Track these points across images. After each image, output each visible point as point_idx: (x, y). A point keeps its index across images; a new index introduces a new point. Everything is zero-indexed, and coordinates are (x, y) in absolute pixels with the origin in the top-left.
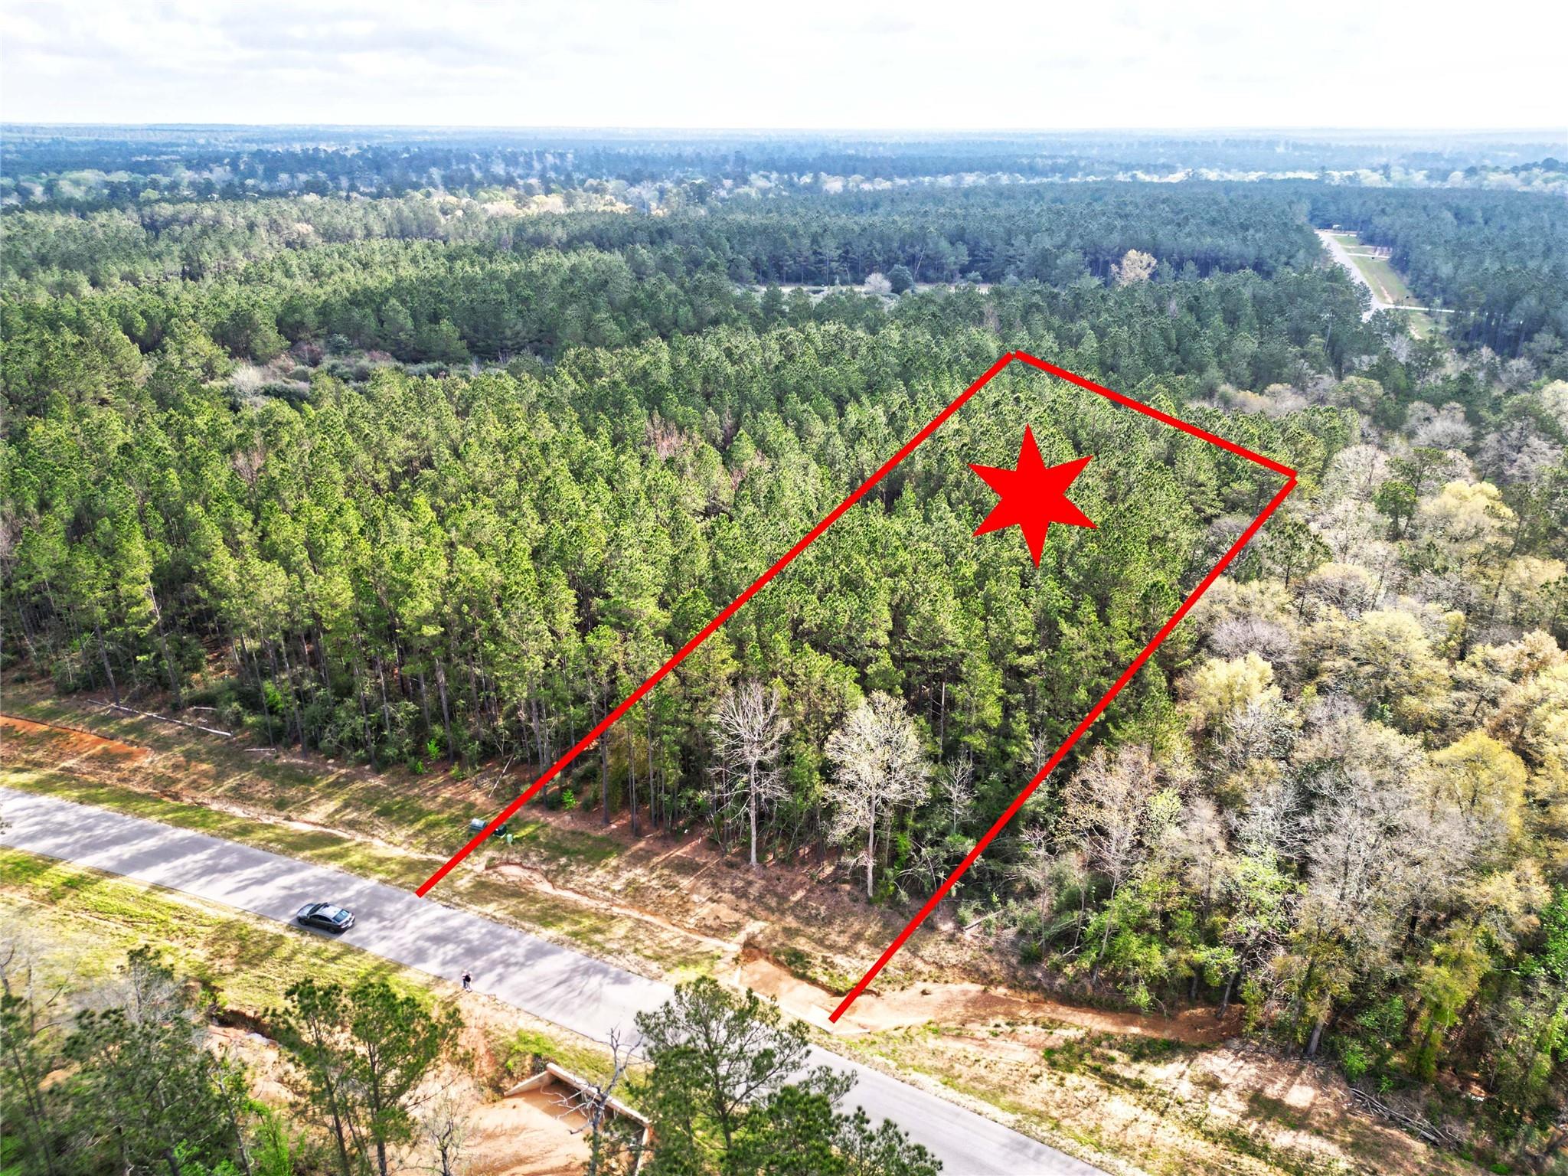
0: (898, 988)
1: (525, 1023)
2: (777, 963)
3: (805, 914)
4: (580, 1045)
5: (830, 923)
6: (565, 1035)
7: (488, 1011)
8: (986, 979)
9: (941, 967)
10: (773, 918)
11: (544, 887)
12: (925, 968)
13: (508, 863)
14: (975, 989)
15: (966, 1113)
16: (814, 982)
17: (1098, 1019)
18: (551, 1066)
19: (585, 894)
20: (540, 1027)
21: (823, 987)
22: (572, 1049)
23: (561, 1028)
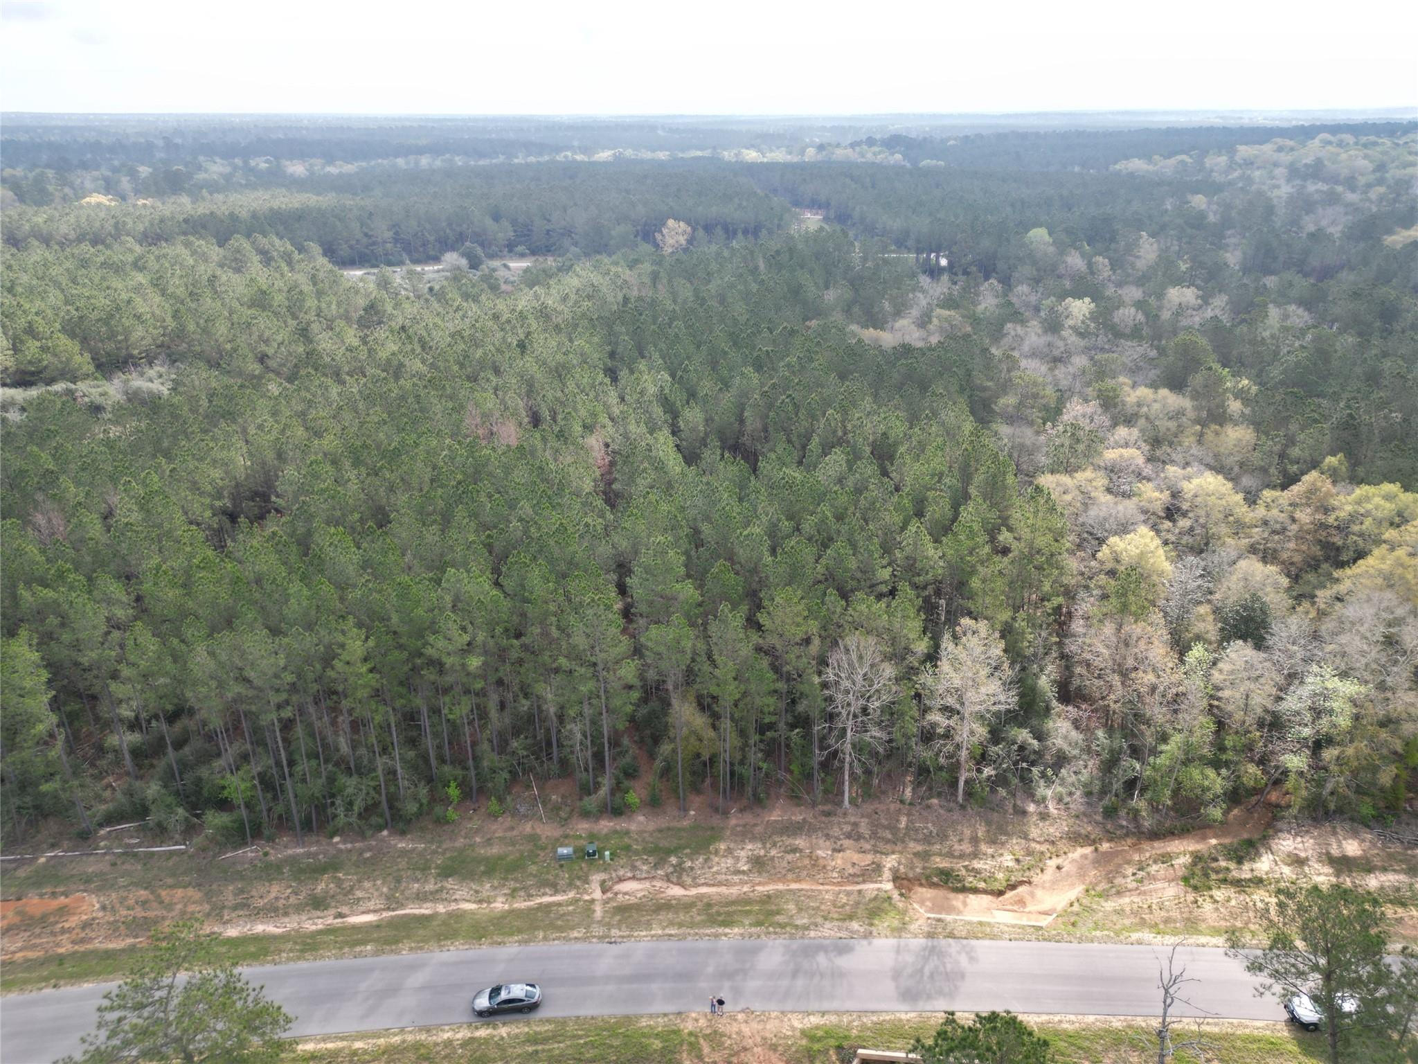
0: (1039, 871)
1: (798, 1023)
2: (933, 885)
3: (921, 836)
4: (868, 1020)
5: (946, 837)
6: (845, 1019)
7: (755, 1026)
8: (1087, 840)
9: (1053, 843)
10: (899, 847)
11: (676, 891)
12: (1044, 848)
13: (621, 880)
14: (1088, 850)
15: (1194, 949)
16: (975, 891)
17: (1185, 843)
18: (860, 1051)
19: (720, 884)
20: (815, 1020)
21: (985, 892)
22: (863, 1027)
23: (837, 1013)
